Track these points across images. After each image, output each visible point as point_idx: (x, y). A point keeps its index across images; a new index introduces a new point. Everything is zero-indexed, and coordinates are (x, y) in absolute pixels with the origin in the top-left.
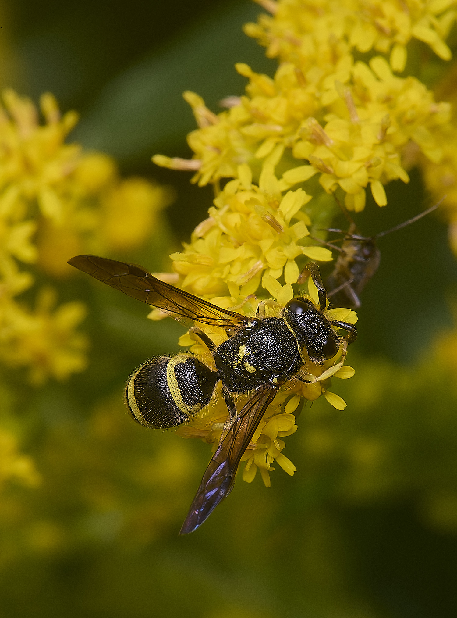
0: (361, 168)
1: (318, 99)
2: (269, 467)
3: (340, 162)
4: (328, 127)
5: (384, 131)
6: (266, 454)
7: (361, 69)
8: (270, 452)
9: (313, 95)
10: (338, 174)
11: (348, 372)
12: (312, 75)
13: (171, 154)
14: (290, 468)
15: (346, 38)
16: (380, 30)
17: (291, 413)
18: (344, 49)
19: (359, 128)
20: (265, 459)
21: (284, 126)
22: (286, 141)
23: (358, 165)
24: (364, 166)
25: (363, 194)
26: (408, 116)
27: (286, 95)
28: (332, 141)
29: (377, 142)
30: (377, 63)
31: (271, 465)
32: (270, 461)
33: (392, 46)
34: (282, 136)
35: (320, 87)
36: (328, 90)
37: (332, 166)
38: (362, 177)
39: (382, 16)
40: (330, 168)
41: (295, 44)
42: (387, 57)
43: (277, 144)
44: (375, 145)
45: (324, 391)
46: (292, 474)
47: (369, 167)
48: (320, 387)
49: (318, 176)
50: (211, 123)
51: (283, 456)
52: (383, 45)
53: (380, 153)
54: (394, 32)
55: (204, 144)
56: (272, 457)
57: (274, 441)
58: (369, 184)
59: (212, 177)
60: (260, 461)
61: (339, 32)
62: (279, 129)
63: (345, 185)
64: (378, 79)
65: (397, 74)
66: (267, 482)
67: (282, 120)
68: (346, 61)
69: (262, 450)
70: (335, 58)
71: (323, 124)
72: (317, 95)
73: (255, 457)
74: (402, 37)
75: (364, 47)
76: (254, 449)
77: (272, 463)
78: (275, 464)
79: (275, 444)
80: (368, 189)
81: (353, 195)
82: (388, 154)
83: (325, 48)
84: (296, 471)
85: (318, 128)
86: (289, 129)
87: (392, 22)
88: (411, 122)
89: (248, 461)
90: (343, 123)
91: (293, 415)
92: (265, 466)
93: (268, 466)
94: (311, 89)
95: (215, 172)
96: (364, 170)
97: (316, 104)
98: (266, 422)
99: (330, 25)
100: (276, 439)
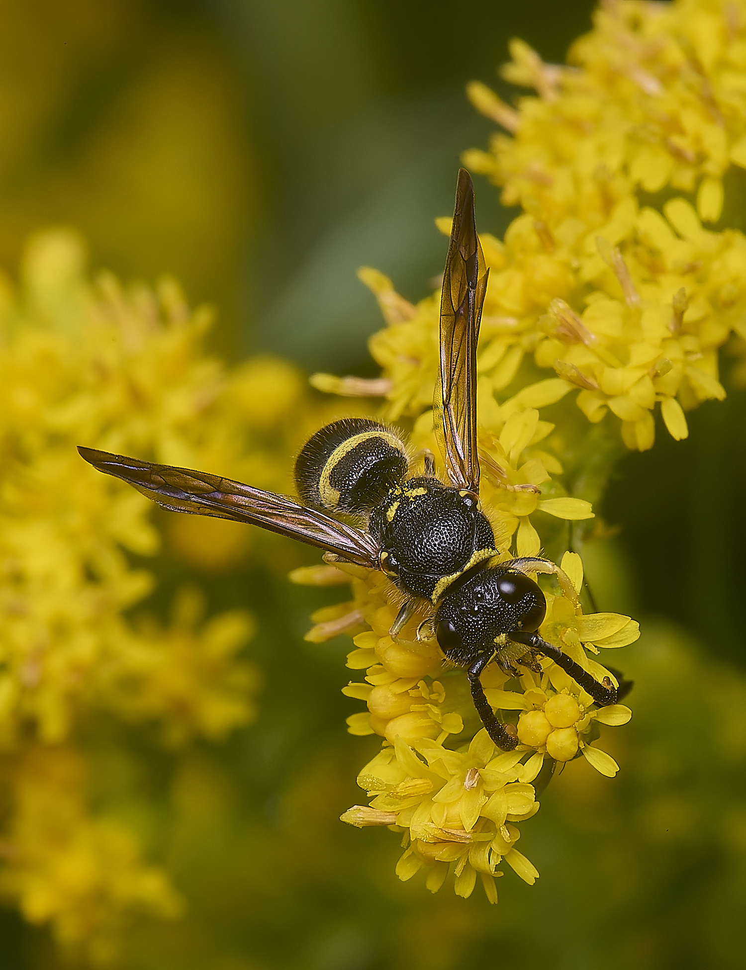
0: (643, 377)
1: (577, 271)
2: (494, 870)
3: (608, 371)
4: (588, 313)
5: (679, 315)
6: (488, 849)
7: (649, 221)
8: (495, 846)
9: (566, 265)
10: (607, 390)
11: (621, 715)
12: (565, 232)
13: (341, 372)
14: (528, 872)
15: (625, 169)
16: (678, 155)
17: (529, 783)
18: (621, 187)
19: (639, 313)
20: (487, 857)
21: (519, 316)
22: (525, 341)
23: (638, 374)
24: (648, 374)
25: (650, 421)
26: (725, 295)
27: (521, 267)
28: (593, 337)
29: (669, 334)
30: (677, 209)
31: (498, 868)
32: (495, 861)
33: (699, 180)
34: (518, 334)
35: (577, 252)
36: (590, 256)
37: (595, 378)
38: (644, 393)
39: (681, 132)
40: (591, 380)
41: (542, 182)
42: (692, 198)
43: (510, 348)
44: (664, 340)
45: (582, 747)
46: (531, 882)
47: (656, 376)
48: (576, 739)
49: (573, 395)
50: (406, 319)
51: (515, 852)
52: (685, 179)
53: (674, 353)
54: (702, 158)
55: (394, 353)
56: (498, 855)
57: (501, 828)
58: (658, 405)
59: (407, 407)
60: (479, 861)
61: (614, 162)
62: (511, 322)
63: (618, 407)
64: (678, 236)
65: (707, 225)
66: (492, 895)
67: (517, 308)
68: (626, 208)
69: (482, 844)
70: (608, 203)
71: (580, 309)
72: (575, 263)
73: (471, 855)
74: (715, 166)
75: (653, 184)
76: (467, 842)
77: (498, 864)
78: (503, 866)
79: (502, 832)
80: (656, 412)
81: (632, 424)
82: (687, 353)
83: (589, 189)
84: (538, 877)
85: (570, 316)
86: (528, 322)
87: (698, 140)
88: (730, 304)
89: (459, 860)
90: (613, 306)
91: (532, 785)
92: (487, 868)
93: (491, 870)
94: (563, 254)
95: (413, 397)
96: (648, 381)
97: (571, 279)
98: (487, 798)
99: (601, 150)
100: (505, 824)
